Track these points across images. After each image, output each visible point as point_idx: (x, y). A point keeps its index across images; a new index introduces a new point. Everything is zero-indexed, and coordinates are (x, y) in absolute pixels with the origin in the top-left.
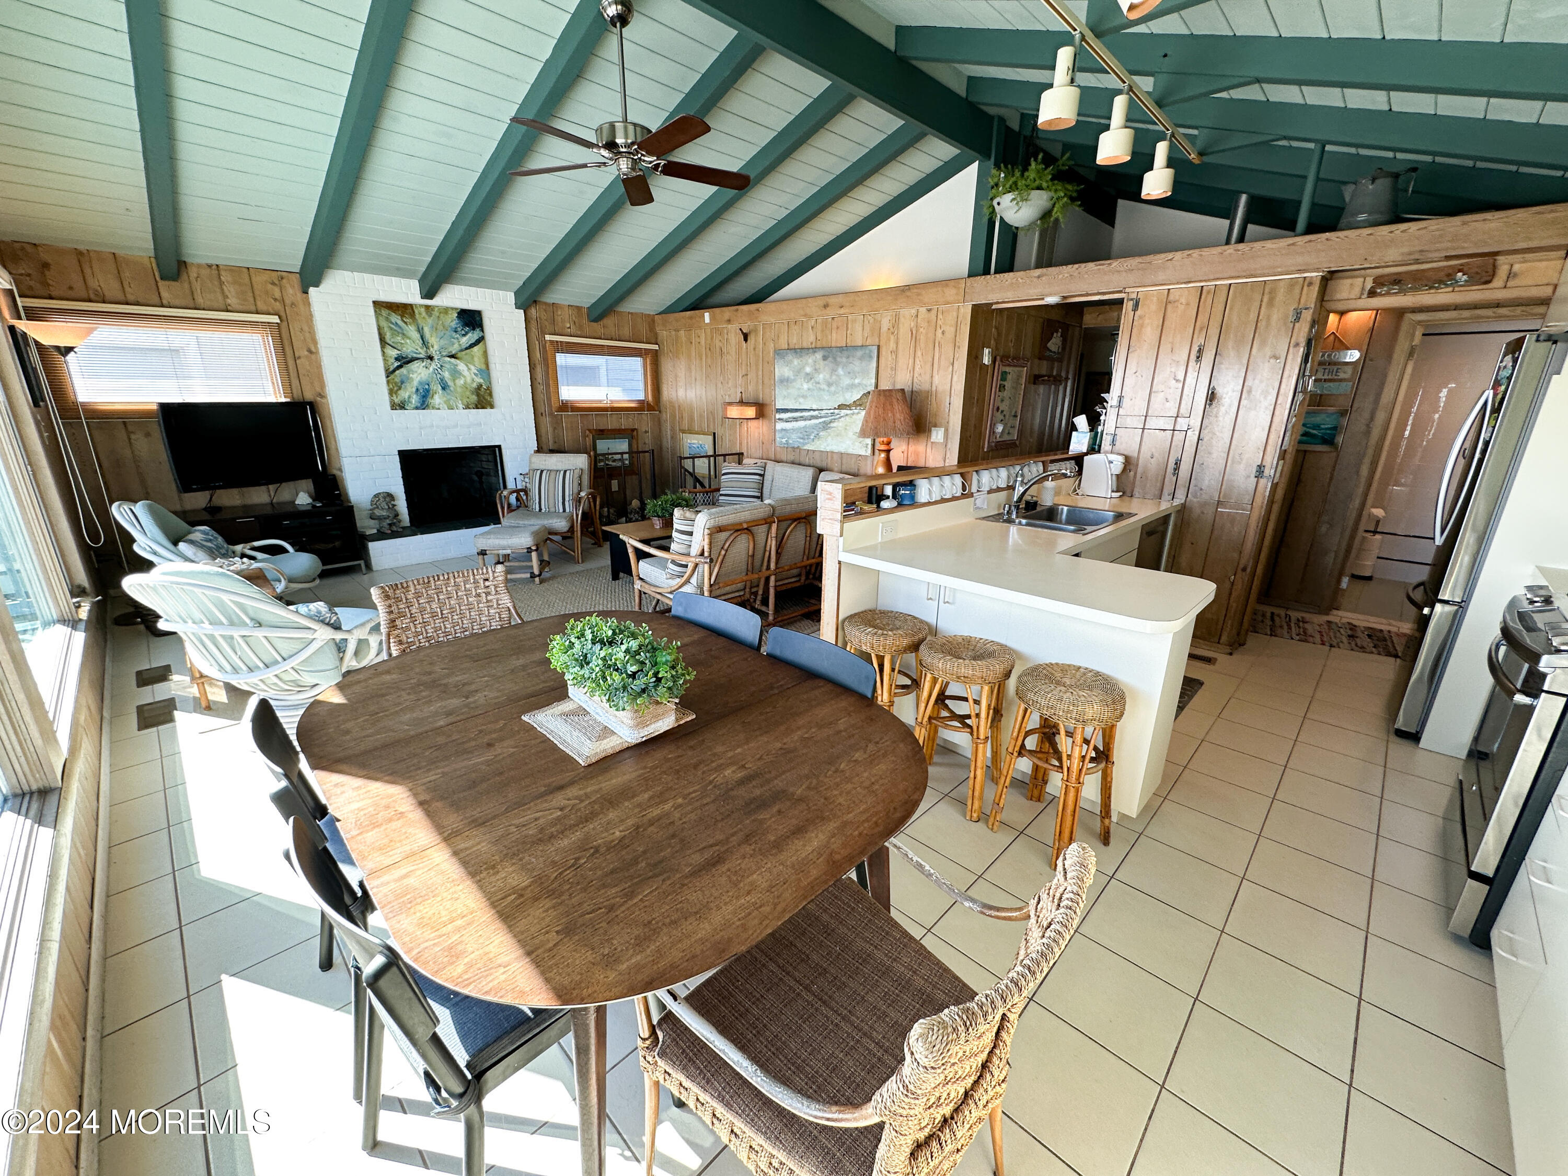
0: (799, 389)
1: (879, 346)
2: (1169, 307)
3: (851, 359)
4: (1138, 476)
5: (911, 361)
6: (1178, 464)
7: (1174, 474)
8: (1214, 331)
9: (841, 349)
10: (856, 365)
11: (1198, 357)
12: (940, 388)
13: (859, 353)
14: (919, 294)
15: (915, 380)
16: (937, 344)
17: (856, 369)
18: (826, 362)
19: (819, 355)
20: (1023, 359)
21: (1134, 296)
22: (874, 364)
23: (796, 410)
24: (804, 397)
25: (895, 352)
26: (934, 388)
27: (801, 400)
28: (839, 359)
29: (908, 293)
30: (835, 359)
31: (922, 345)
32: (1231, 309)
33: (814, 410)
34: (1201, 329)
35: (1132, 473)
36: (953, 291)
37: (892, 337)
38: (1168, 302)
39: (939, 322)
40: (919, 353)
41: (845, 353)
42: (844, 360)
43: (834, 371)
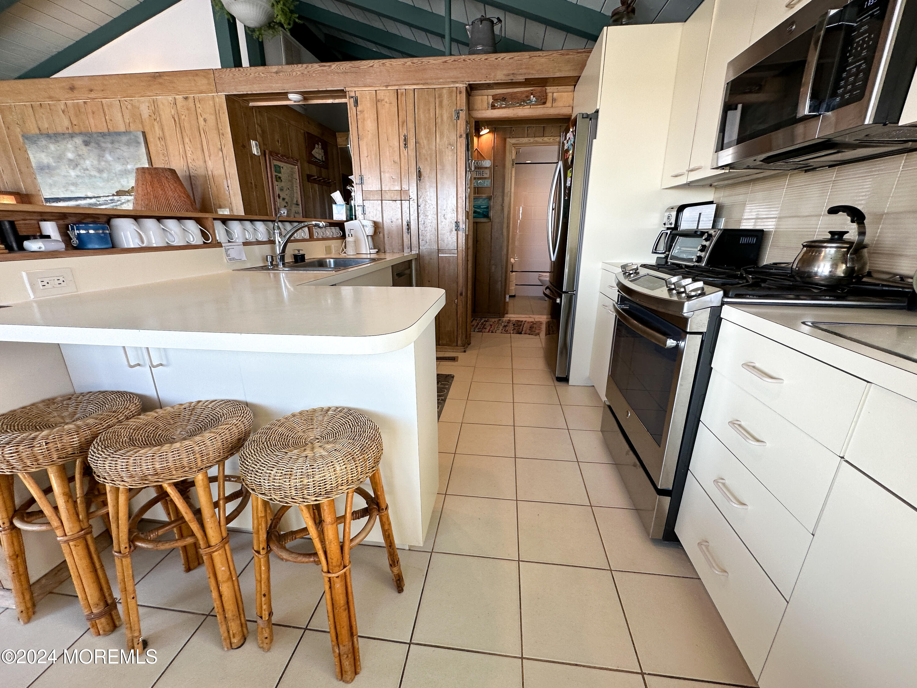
0: (65, 176)
1: (144, 133)
2: (379, 104)
3: (117, 145)
4: (386, 236)
5: (181, 146)
6: (408, 225)
7: (408, 233)
8: (411, 125)
9: (103, 135)
10: (125, 151)
11: (405, 145)
12: (216, 173)
13: (124, 139)
14: (172, 82)
15: (190, 165)
16: (202, 132)
17: (125, 154)
18: (88, 148)
19: (78, 141)
20: (292, 158)
21: (353, 94)
22: (143, 150)
23: (70, 199)
24: (75, 184)
25: (162, 138)
26: (210, 173)
27: (72, 188)
28: (103, 145)
29: (161, 80)
30: (98, 144)
31: (188, 132)
32: (418, 108)
33: (91, 198)
34: (403, 123)
35: (381, 235)
36: (205, 81)
37: (156, 123)
38: (377, 101)
39: (199, 111)
40: (187, 140)
41: (109, 139)
42: (109, 146)
43: (101, 157)
